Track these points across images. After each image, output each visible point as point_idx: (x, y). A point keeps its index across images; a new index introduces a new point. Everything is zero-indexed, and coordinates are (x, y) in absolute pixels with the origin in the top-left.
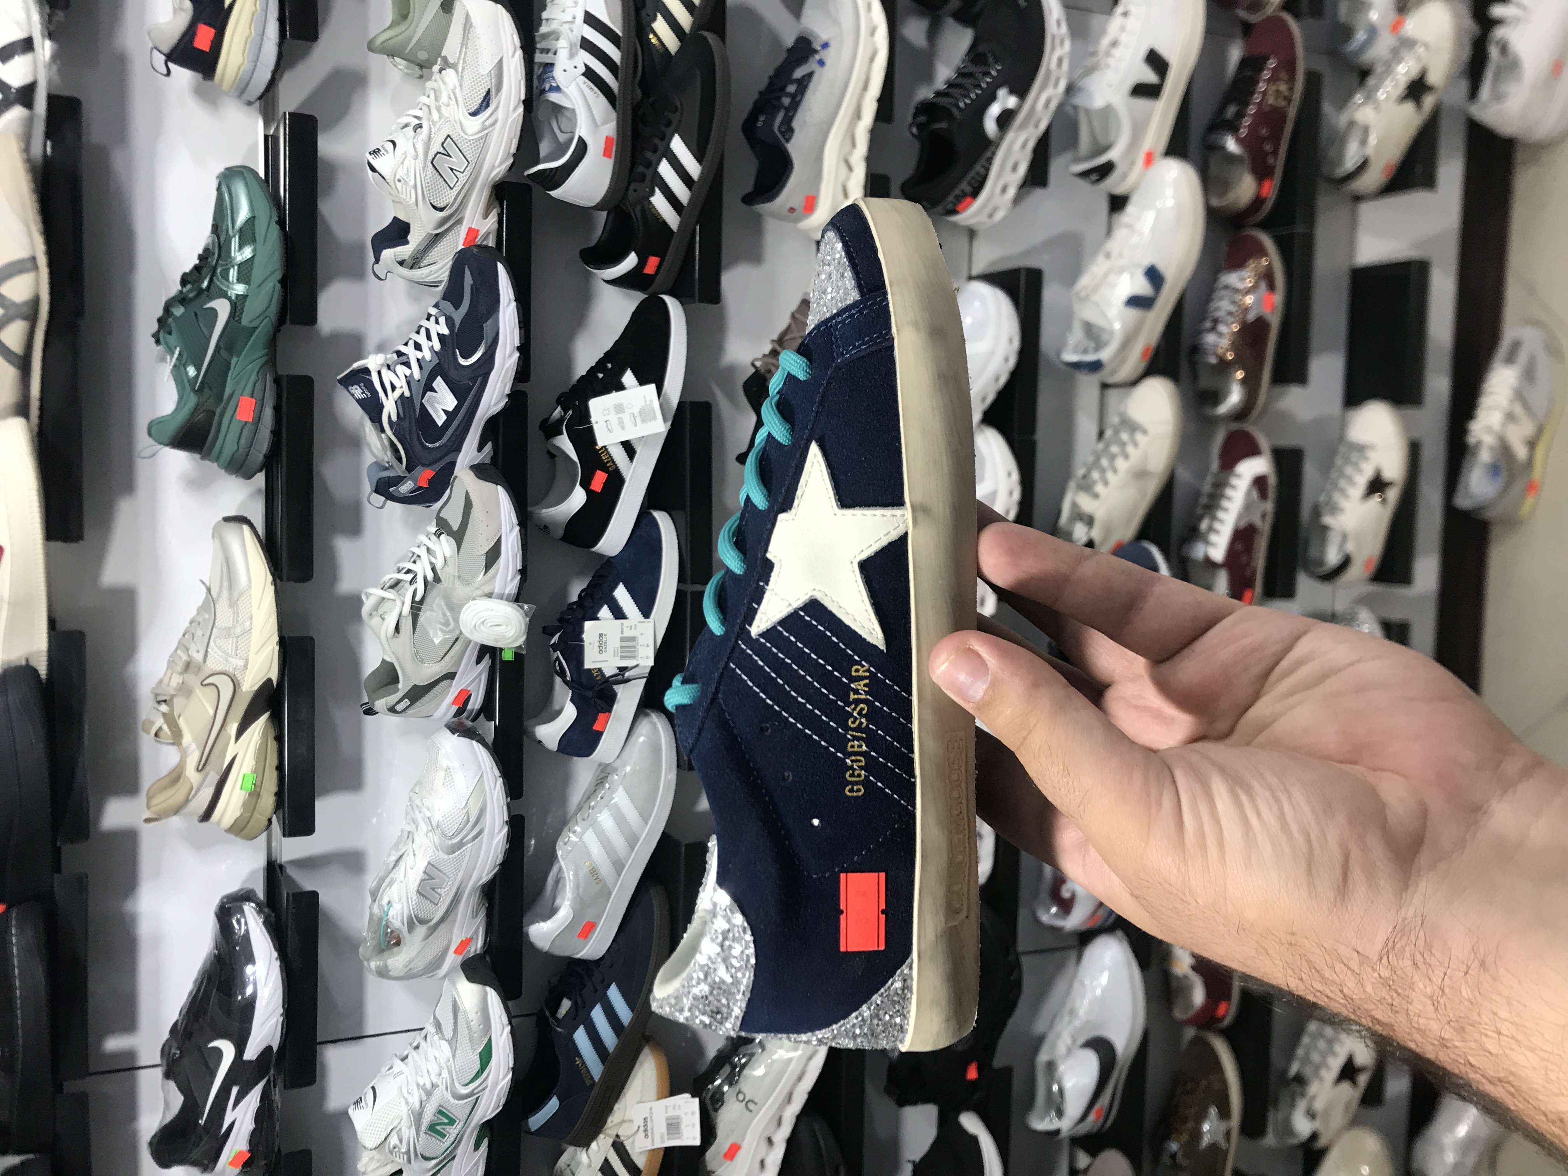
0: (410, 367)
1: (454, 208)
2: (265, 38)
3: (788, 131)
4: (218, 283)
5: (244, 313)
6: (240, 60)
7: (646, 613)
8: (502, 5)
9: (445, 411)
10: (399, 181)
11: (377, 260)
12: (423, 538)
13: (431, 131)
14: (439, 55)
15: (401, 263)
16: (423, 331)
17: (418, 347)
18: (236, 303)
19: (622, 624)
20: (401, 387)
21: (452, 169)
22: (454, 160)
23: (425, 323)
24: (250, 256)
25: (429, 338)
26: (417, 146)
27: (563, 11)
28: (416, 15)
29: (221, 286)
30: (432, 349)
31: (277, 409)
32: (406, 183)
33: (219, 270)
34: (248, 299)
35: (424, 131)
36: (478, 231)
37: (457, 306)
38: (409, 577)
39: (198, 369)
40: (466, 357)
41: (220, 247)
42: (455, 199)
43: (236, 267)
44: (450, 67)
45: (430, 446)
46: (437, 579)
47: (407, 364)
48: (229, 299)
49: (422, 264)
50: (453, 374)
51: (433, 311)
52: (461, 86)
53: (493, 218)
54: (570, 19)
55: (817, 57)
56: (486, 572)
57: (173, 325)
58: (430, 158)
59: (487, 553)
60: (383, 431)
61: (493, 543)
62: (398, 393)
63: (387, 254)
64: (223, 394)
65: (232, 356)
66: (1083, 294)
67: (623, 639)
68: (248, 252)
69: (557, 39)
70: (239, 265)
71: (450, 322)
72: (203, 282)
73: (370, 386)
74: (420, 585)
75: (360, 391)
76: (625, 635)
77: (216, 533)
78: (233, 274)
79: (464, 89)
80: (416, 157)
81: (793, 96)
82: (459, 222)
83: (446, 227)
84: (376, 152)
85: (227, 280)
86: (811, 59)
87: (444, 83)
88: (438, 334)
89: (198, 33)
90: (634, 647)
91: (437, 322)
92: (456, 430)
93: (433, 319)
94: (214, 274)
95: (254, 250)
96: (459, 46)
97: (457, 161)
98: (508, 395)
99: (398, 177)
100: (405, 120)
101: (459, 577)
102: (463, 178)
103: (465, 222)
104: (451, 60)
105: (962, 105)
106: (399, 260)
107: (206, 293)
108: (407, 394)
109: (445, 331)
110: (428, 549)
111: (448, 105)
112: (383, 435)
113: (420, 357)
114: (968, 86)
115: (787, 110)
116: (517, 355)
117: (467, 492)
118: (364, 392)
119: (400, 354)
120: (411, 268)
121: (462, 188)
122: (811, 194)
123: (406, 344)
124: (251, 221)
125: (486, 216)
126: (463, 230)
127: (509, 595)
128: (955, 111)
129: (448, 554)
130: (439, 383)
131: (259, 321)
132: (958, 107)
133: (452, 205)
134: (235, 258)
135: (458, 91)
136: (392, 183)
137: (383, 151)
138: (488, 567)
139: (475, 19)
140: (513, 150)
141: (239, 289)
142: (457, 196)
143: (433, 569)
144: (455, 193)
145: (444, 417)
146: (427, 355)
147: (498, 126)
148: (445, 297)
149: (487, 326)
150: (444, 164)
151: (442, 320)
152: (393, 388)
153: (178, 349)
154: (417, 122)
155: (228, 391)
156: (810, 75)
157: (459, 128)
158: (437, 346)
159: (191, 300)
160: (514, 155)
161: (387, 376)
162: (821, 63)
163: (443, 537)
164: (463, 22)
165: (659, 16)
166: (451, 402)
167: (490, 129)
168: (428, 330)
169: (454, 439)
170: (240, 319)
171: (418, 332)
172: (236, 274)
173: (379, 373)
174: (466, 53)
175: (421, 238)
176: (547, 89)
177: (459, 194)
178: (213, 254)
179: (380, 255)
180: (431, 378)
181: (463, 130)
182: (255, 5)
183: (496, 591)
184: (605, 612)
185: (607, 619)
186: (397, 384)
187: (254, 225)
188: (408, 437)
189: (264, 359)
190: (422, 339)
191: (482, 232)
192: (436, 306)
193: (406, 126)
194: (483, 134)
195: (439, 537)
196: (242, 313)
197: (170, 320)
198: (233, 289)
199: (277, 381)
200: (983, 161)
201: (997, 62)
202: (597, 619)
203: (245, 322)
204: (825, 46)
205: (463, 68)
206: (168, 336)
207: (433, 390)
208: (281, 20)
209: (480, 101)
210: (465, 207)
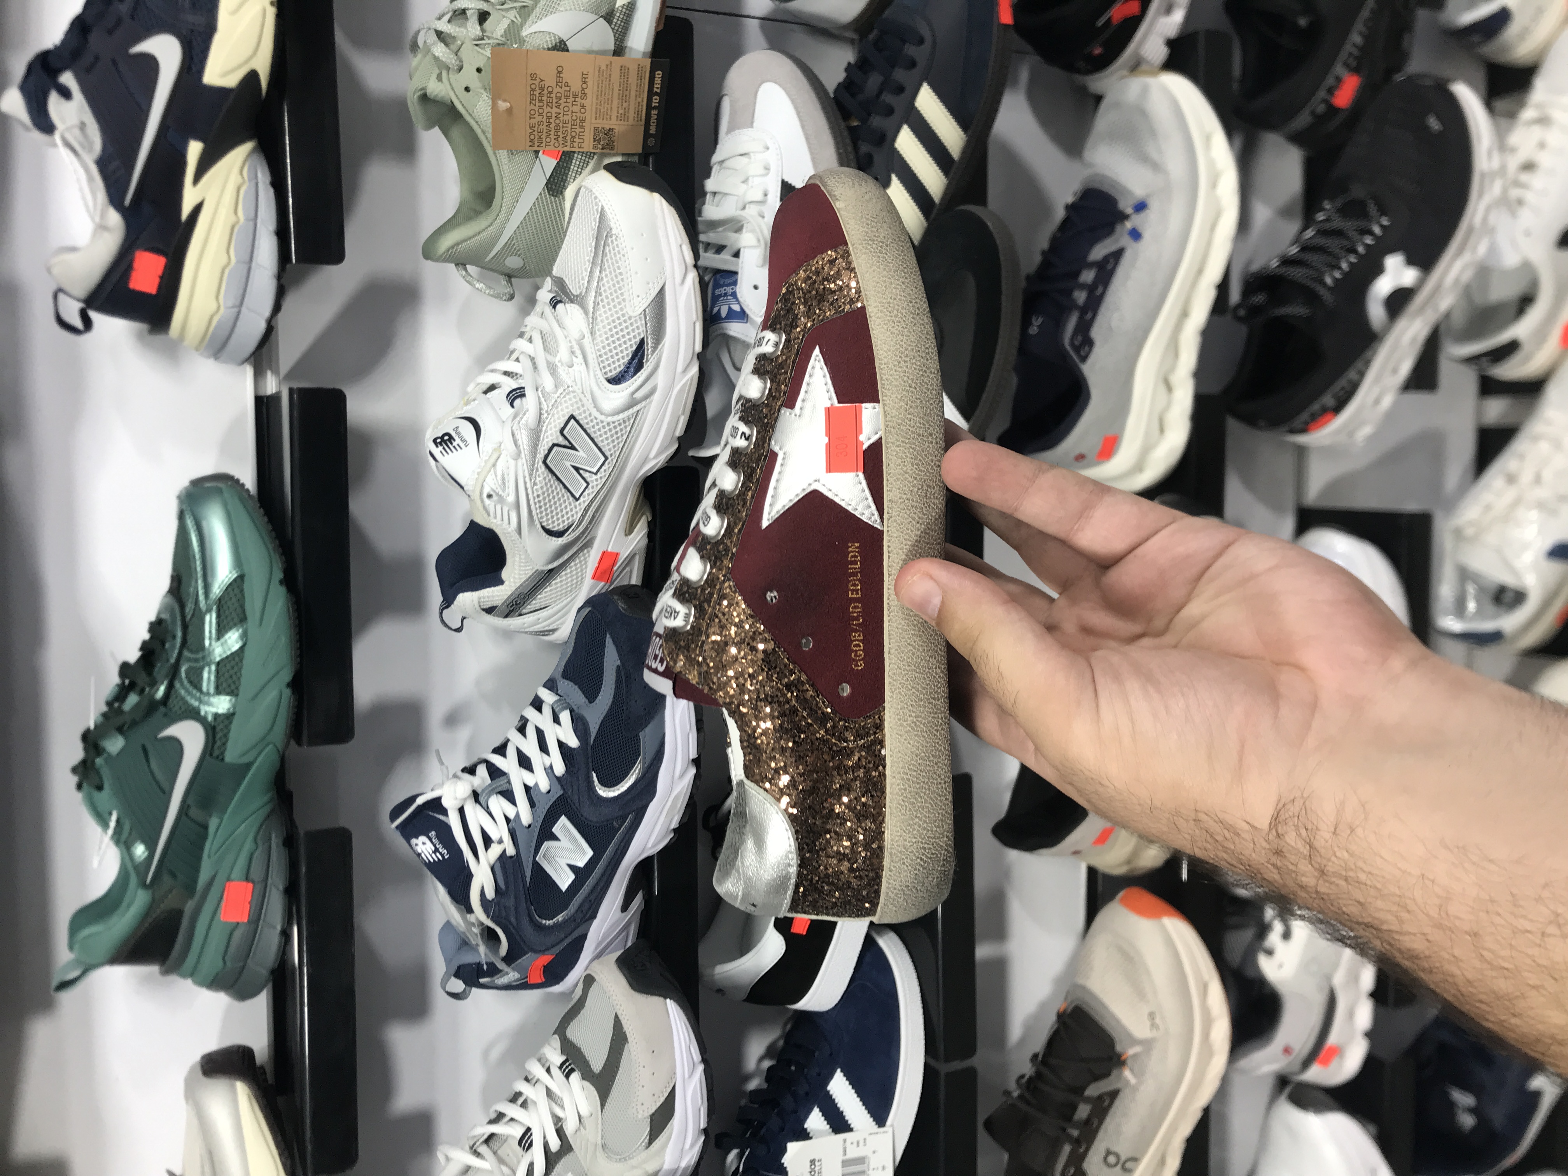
0: (513, 801)
1: (581, 529)
2: (254, 265)
3: (1085, 344)
4: (183, 692)
5: (229, 744)
6: (214, 306)
7: (880, 1115)
8: (661, 195)
9: (573, 868)
10: (490, 496)
11: (448, 601)
12: (537, 1070)
13: (541, 409)
14: (549, 273)
15: (490, 610)
16: (531, 731)
17: (525, 762)
18: (214, 728)
19: (845, 1141)
20: (500, 841)
21: (577, 469)
22: (581, 453)
23: (531, 713)
24: (236, 647)
25: (543, 747)
26: (518, 437)
27: (745, 181)
28: (507, 202)
29: (188, 698)
30: (550, 770)
31: (291, 892)
32: (501, 500)
33: (183, 669)
34: (236, 718)
35: (530, 402)
36: (617, 554)
37: (591, 695)
38: (518, 1132)
39: (151, 847)
40: (608, 783)
41: (185, 627)
42: (583, 516)
43: (213, 668)
44: (572, 302)
45: (549, 923)
46: (566, 1147)
47: (509, 796)
48: (202, 720)
49: (524, 611)
50: (589, 813)
51: (548, 697)
52: (592, 333)
53: (641, 532)
54: (759, 197)
55: (1129, 225)
56: (650, 1142)
57: (106, 773)
58: (541, 456)
59: (652, 1117)
60: (470, 910)
61: (662, 1099)
62: (495, 851)
63: (467, 600)
64: (195, 882)
65: (210, 816)
66: (1469, 532)
67: (845, 1163)
68: (233, 640)
69: (739, 230)
70: (218, 664)
71: (579, 725)
72: (158, 689)
73: (445, 836)
74: (537, 1156)
75: (429, 847)
76: (851, 1155)
77: (191, 1093)
78: (208, 677)
79: (599, 340)
80: (519, 454)
81: (1091, 289)
82: (588, 545)
83: (566, 557)
84: (445, 440)
85: (197, 686)
86: (1118, 228)
87: (561, 325)
88: (561, 745)
89: (137, 264)
90: (864, 1172)
91: (556, 720)
92: (592, 892)
93: (547, 710)
94: (173, 675)
95: (244, 636)
96: (588, 266)
97: (585, 455)
98: (675, 830)
99: (486, 491)
100: (489, 379)
101: (604, 1146)
102: (596, 482)
103: (597, 543)
104: (574, 288)
105: (1329, 281)
106: (488, 605)
107: (162, 709)
108: (511, 851)
109: (573, 742)
110: (549, 1093)
111: (571, 366)
112: (468, 916)
113: (531, 784)
114: (1337, 251)
115: (1084, 310)
116: (693, 771)
117: (616, 1016)
118: (436, 850)
119: (495, 772)
120: (506, 616)
121: (595, 497)
122: (1111, 433)
123: (501, 750)
124: (237, 585)
125: (629, 530)
126: (592, 557)
127: (685, 1169)
128: (1322, 291)
129: (584, 1112)
130: (563, 826)
131: (254, 753)
132: (1324, 284)
133: (578, 526)
134: (210, 653)
135: (587, 342)
136: (476, 496)
137: (458, 441)
138: (654, 1135)
139: (618, 222)
140: (679, 431)
141: (221, 704)
142: (586, 510)
143: (560, 1133)
144: (583, 506)
145: (571, 877)
146: (544, 783)
147: (656, 397)
148: (567, 674)
149: (646, 736)
150: (563, 462)
151: (565, 716)
152: (487, 841)
153: (114, 817)
154: (512, 384)
155: (204, 877)
156: (1118, 255)
157: (589, 405)
158: (560, 768)
159: (134, 724)
160: (679, 438)
161: (476, 817)
162: (1136, 235)
163: (575, 1077)
164: (595, 225)
165: (894, 178)
166: (583, 855)
167: (644, 403)
168: (540, 734)
169: (585, 909)
170: (223, 753)
171: (522, 730)
172: (213, 678)
173: (461, 810)
174: (600, 279)
175: (524, 578)
176: (724, 313)
177: (589, 506)
178: (174, 637)
179: (454, 598)
180: (550, 819)
181: (596, 406)
182: (236, 212)
183: (667, 1166)
184: (815, 1121)
185: (821, 1134)
186: (494, 835)
187: (242, 591)
188: (513, 919)
189: (267, 809)
190: (530, 747)
191: (624, 555)
192: (550, 685)
193: (492, 388)
194: (631, 411)
195: (567, 1076)
196: (224, 744)
197: (99, 761)
198: (209, 704)
199: (289, 842)
200: (1359, 364)
201: (1383, 212)
202: (804, 1135)
203: (230, 756)
204: (1141, 207)
205: (596, 304)
206: (97, 795)
207: (556, 838)
208: (282, 233)
209: (626, 360)
210: (599, 522)
